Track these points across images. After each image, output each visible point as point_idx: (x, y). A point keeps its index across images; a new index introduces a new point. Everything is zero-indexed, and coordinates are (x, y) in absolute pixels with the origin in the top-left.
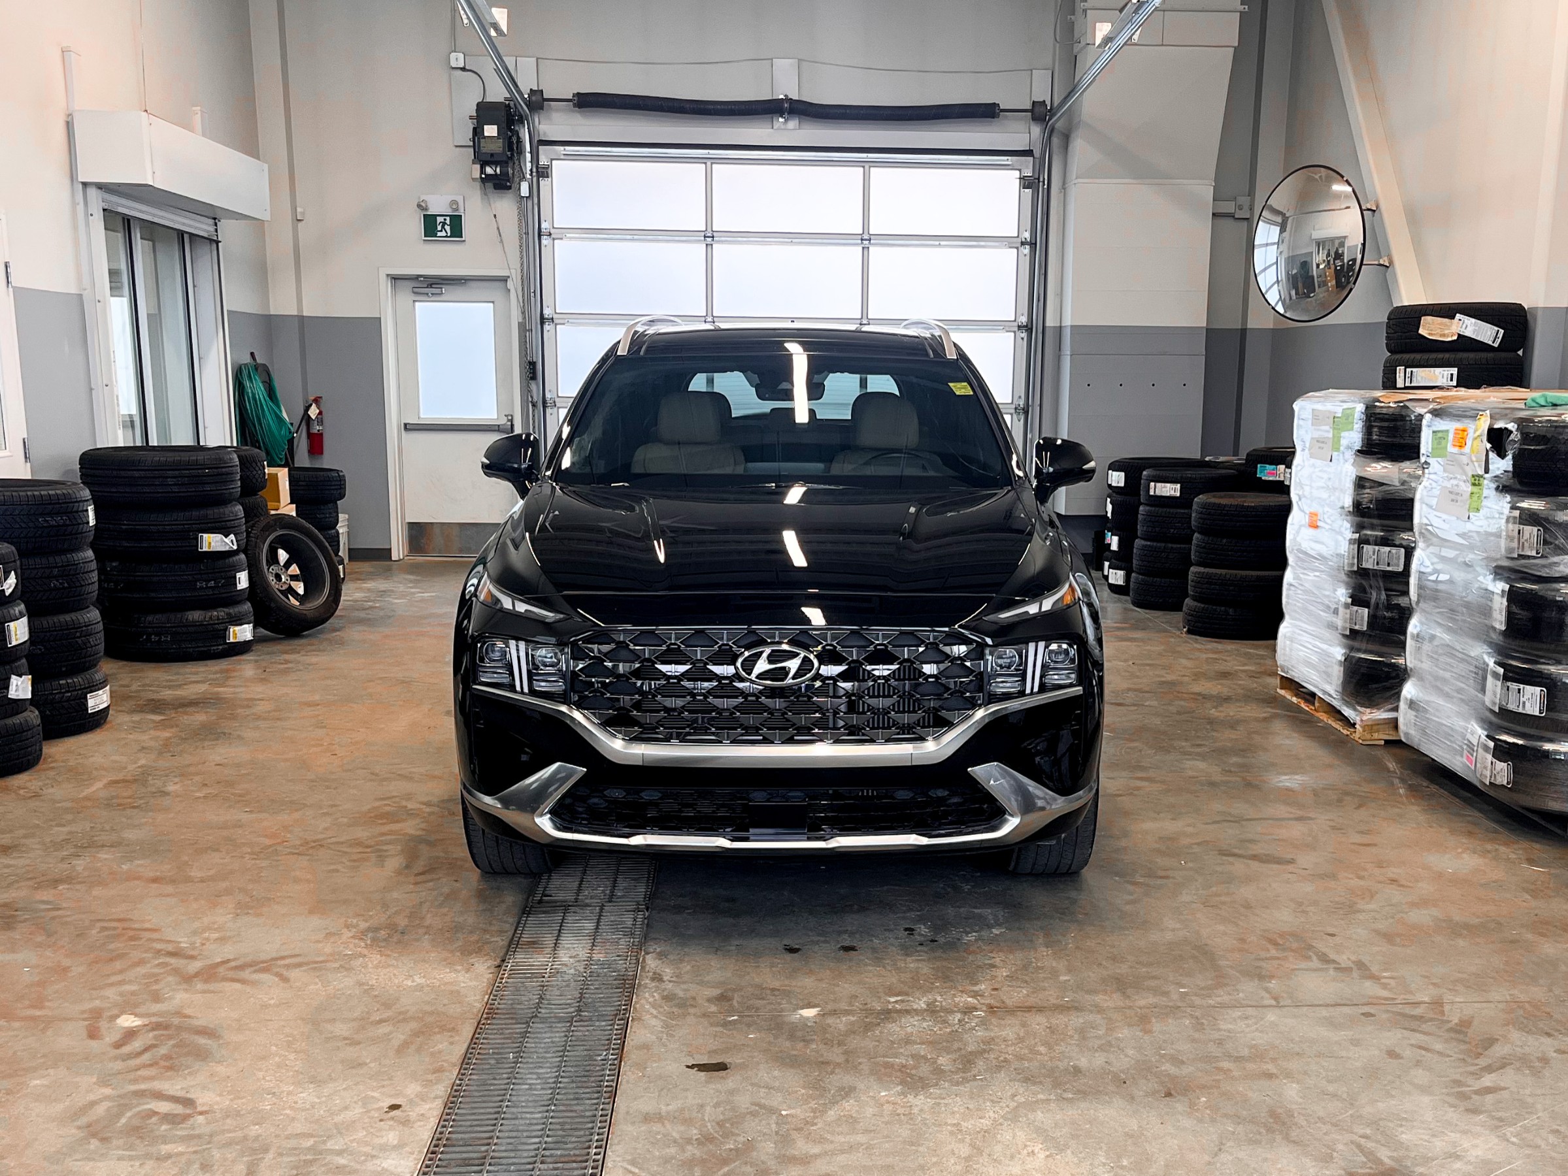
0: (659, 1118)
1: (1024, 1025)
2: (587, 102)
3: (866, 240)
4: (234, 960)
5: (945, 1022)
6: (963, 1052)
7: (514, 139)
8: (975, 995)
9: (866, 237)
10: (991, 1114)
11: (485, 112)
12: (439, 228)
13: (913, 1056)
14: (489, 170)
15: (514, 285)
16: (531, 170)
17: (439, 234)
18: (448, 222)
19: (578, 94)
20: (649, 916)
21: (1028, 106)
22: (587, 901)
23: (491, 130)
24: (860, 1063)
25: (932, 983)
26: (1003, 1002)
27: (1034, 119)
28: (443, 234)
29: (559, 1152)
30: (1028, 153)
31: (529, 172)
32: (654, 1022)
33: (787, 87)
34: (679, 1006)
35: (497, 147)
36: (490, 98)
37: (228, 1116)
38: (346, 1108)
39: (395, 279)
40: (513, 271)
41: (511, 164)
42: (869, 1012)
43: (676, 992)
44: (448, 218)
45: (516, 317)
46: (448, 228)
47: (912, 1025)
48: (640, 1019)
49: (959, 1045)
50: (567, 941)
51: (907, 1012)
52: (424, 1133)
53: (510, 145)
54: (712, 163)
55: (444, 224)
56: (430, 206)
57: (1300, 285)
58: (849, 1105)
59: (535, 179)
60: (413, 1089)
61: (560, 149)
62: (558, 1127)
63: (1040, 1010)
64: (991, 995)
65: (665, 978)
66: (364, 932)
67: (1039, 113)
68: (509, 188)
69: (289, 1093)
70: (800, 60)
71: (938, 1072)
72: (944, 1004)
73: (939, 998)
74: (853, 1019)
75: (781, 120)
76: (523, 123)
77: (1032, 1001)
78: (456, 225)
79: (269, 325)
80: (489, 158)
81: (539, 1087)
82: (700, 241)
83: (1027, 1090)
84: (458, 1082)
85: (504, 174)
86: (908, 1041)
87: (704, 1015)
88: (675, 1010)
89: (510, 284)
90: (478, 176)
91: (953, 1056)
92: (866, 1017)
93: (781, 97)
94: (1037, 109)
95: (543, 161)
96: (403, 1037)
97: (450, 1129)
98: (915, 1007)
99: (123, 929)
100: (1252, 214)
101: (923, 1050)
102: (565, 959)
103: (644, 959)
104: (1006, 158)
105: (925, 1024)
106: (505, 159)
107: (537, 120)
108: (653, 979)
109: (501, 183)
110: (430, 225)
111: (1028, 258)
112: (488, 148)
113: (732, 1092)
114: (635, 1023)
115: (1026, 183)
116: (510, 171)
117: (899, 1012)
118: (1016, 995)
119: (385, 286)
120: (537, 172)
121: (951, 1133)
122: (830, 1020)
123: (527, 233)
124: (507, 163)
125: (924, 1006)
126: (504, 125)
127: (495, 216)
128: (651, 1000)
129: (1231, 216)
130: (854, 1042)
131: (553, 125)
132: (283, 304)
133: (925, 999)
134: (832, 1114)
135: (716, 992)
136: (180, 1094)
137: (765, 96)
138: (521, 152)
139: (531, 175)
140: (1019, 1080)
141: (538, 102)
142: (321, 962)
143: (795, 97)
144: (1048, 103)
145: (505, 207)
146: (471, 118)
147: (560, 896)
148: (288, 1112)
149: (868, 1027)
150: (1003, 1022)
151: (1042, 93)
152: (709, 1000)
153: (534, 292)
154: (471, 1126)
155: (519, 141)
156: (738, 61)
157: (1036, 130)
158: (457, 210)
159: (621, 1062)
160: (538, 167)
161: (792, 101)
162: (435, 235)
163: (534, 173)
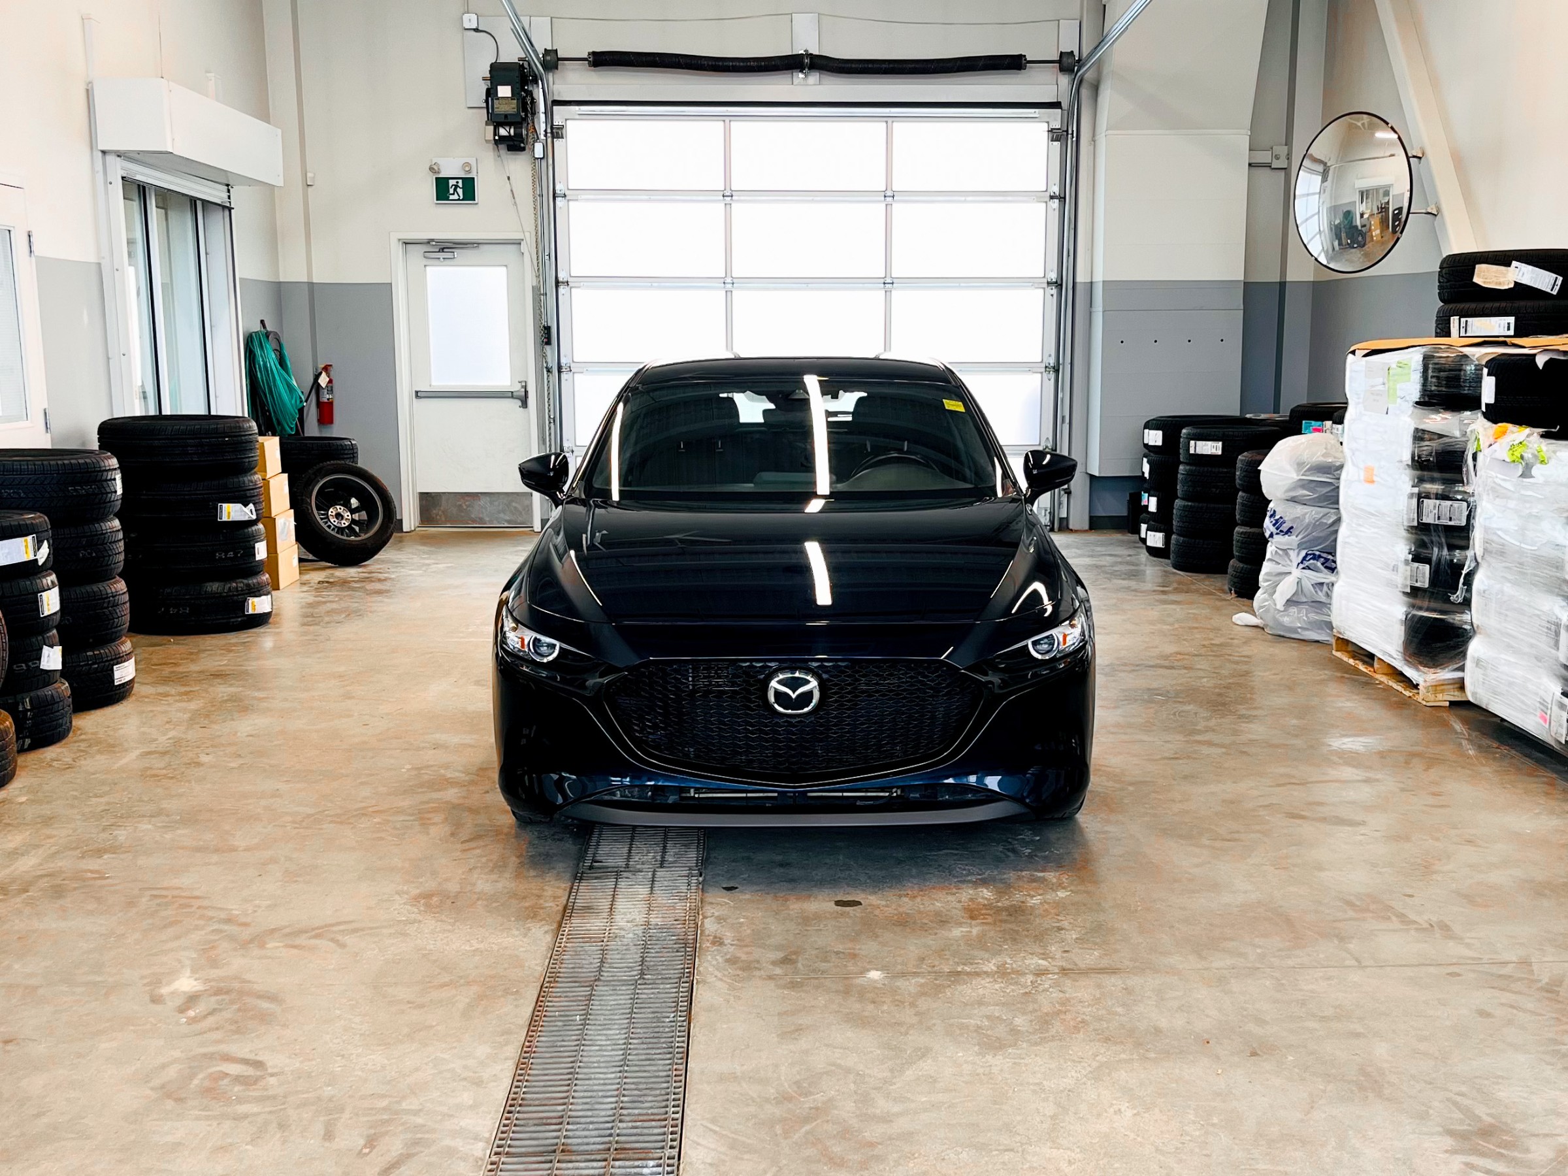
0: (734, 1078)
1: (1099, 986)
2: (602, 60)
3: (889, 196)
4: (289, 926)
5: (1016, 983)
6: (1039, 1013)
7: (528, 99)
8: (1045, 956)
9: (889, 193)
10: (1073, 1074)
11: (499, 73)
12: (451, 191)
13: (988, 1017)
14: (503, 132)
15: (528, 247)
16: (546, 131)
17: (451, 197)
18: (460, 184)
19: (594, 53)
20: (703, 881)
21: (1057, 58)
22: (638, 866)
23: (504, 91)
24: (934, 1025)
25: (1000, 946)
26: (1076, 965)
27: (1062, 69)
28: (456, 197)
29: (636, 1111)
30: (1056, 105)
31: (543, 133)
32: (719, 984)
33: (807, 42)
34: (743, 969)
35: (511, 108)
36: (503, 59)
37: (300, 1078)
38: (417, 1069)
39: (406, 244)
40: (527, 234)
41: (525, 125)
42: (938, 974)
43: (738, 955)
44: (460, 181)
45: (530, 280)
46: (460, 191)
47: (985, 988)
48: (704, 982)
49: (1036, 1006)
50: (621, 905)
51: (977, 974)
52: (499, 1093)
53: (524, 104)
54: (730, 121)
55: (456, 186)
56: (442, 170)
57: (1343, 235)
58: (927, 1066)
59: (549, 140)
60: (483, 1050)
61: (574, 109)
62: (633, 1086)
63: (1113, 971)
64: (1063, 957)
65: (726, 942)
66: (416, 899)
67: (1067, 64)
68: (523, 149)
69: (358, 1055)
70: (819, 15)
71: (1014, 1031)
72: (1014, 966)
73: (1009, 961)
74: (923, 981)
75: (801, 75)
76: (537, 83)
77: (1105, 963)
78: (469, 189)
79: (279, 292)
80: (503, 120)
81: (610, 1048)
82: (719, 200)
83: (1108, 1050)
84: (527, 1044)
85: (518, 135)
86: (980, 1003)
87: (770, 978)
88: (740, 972)
89: (524, 247)
90: (492, 138)
91: (1029, 1017)
92: (936, 979)
93: (802, 52)
94: (1065, 60)
95: (557, 121)
96: (467, 1000)
97: (524, 1090)
98: (985, 969)
99: (173, 897)
100: (1290, 164)
101: (997, 1011)
102: (622, 924)
103: (702, 923)
104: (1033, 110)
105: (997, 986)
106: (519, 120)
107: (551, 80)
108: (713, 943)
109: (515, 144)
110: (442, 189)
111: (1057, 212)
112: (502, 108)
113: (806, 1052)
114: (700, 986)
115: (1054, 135)
116: (524, 132)
117: (968, 974)
118: (1090, 957)
119: (397, 249)
120: (552, 133)
121: (1034, 1092)
122: (900, 983)
123: (541, 195)
124: (521, 123)
125: (995, 969)
126: (518, 85)
127: (509, 178)
128: (714, 962)
129: (1266, 166)
130: (923, 1004)
131: (568, 85)
132: (293, 272)
133: (994, 961)
134: (910, 1073)
135: (780, 955)
136: (252, 1057)
137: (785, 51)
138: (534, 114)
139: (546, 135)
140: (1099, 1040)
141: (552, 61)
142: (376, 928)
143: (816, 52)
144: (1076, 53)
145: (518, 166)
146: (484, 79)
147: (611, 862)
148: (360, 1073)
149: (938, 990)
150: (1077, 984)
151: (1069, 44)
152: (774, 963)
153: (549, 255)
154: (544, 1086)
155: (533, 102)
156: (757, 17)
157: (1064, 83)
158: (469, 172)
159: (689, 1023)
160: (552, 128)
161: (812, 56)
162: (448, 199)
163: (549, 135)
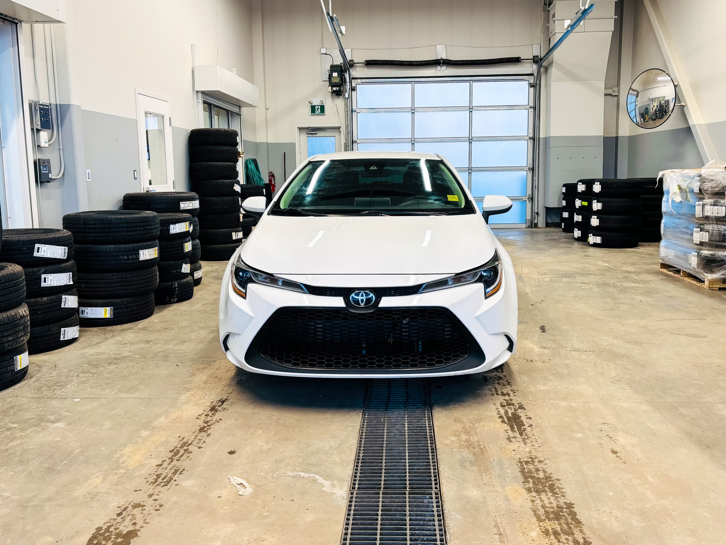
2: (370, 64)
3: (471, 109)
7: (343, 77)
9: (471, 107)
11: (333, 68)
12: (316, 110)
14: (334, 89)
15: (343, 130)
16: (349, 88)
17: (316, 112)
18: (319, 108)
19: (366, 60)
21: (532, 58)
23: (335, 74)
27: (534, 62)
28: (318, 112)
31: (348, 89)
33: (442, 55)
35: (337, 80)
36: (336, 63)
39: (300, 129)
40: (342, 125)
41: (342, 86)
44: (319, 107)
45: (343, 141)
46: (319, 110)
53: (342, 79)
54: (414, 83)
55: (318, 108)
56: (313, 103)
59: (350, 91)
61: (359, 80)
67: (536, 60)
68: (341, 95)
70: (446, 45)
75: (439, 67)
76: (347, 72)
78: (322, 108)
79: (257, 146)
80: (335, 84)
82: (410, 111)
85: (340, 90)
89: (341, 130)
90: (331, 91)
93: (440, 58)
94: (535, 59)
95: (354, 85)
100: (619, 94)
104: (523, 77)
106: (340, 84)
107: (351, 70)
109: (338, 93)
110: (313, 109)
111: (532, 113)
112: (334, 81)
115: (531, 85)
116: (342, 89)
119: (297, 131)
120: (351, 89)
123: (347, 111)
126: (340, 72)
127: (336, 105)
129: (611, 95)
131: (357, 72)
132: (261, 139)
137: (433, 58)
138: (345, 82)
139: (349, 90)
141: (352, 64)
143: (445, 58)
144: (539, 56)
145: (340, 102)
146: (328, 71)
151: (536, 53)
153: (350, 132)
155: (345, 78)
156: (424, 47)
157: (535, 67)
158: (323, 103)
160: (351, 87)
161: (443, 60)
162: (315, 113)
163: (350, 90)
